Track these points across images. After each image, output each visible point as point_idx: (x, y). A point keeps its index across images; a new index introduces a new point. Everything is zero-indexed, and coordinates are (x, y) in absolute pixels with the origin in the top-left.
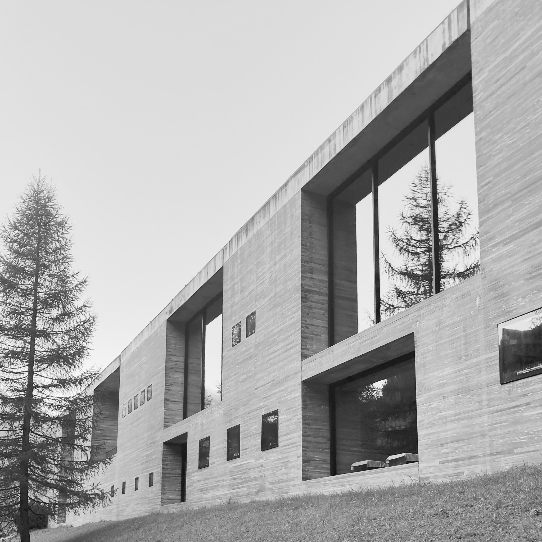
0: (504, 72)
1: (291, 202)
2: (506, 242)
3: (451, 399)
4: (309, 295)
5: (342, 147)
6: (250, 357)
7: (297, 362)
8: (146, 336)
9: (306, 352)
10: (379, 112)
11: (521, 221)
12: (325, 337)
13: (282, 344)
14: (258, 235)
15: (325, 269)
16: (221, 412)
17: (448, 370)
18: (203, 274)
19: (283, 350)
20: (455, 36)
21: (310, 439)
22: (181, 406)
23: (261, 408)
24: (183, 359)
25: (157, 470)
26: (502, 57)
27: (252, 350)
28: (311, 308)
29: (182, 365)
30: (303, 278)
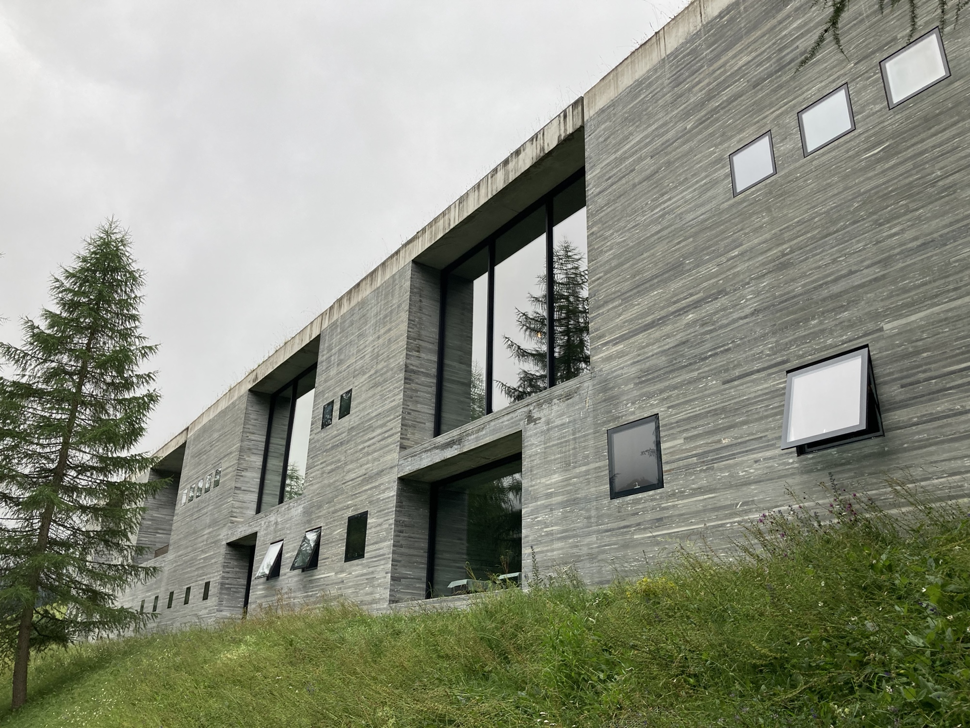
0: (615, 171)
1: (401, 272)
2: (616, 342)
3: (558, 513)
4: (413, 376)
5: (457, 223)
6: (342, 444)
7: (394, 456)
8: (223, 406)
9: (406, 443)
10: (494, 193)
11: (631, 321)
12: (430, 425)
13: (379, 431)
14: (362, 304)
15: (436, 348)
16: (300, 509)
17: (556, 478)
18: (297, 340)
19: (380, 437)
20: (570, 130)
21: (403, 550)
22: (254, 497)
23: (348, 507)
24: (264, 439)
25: (215, 578)
26: (613, 157)
27: (344, 435)
28: (417, 391)
29: (262, 446)
30: (408, 356)
